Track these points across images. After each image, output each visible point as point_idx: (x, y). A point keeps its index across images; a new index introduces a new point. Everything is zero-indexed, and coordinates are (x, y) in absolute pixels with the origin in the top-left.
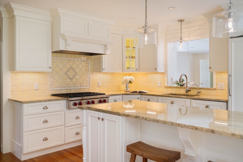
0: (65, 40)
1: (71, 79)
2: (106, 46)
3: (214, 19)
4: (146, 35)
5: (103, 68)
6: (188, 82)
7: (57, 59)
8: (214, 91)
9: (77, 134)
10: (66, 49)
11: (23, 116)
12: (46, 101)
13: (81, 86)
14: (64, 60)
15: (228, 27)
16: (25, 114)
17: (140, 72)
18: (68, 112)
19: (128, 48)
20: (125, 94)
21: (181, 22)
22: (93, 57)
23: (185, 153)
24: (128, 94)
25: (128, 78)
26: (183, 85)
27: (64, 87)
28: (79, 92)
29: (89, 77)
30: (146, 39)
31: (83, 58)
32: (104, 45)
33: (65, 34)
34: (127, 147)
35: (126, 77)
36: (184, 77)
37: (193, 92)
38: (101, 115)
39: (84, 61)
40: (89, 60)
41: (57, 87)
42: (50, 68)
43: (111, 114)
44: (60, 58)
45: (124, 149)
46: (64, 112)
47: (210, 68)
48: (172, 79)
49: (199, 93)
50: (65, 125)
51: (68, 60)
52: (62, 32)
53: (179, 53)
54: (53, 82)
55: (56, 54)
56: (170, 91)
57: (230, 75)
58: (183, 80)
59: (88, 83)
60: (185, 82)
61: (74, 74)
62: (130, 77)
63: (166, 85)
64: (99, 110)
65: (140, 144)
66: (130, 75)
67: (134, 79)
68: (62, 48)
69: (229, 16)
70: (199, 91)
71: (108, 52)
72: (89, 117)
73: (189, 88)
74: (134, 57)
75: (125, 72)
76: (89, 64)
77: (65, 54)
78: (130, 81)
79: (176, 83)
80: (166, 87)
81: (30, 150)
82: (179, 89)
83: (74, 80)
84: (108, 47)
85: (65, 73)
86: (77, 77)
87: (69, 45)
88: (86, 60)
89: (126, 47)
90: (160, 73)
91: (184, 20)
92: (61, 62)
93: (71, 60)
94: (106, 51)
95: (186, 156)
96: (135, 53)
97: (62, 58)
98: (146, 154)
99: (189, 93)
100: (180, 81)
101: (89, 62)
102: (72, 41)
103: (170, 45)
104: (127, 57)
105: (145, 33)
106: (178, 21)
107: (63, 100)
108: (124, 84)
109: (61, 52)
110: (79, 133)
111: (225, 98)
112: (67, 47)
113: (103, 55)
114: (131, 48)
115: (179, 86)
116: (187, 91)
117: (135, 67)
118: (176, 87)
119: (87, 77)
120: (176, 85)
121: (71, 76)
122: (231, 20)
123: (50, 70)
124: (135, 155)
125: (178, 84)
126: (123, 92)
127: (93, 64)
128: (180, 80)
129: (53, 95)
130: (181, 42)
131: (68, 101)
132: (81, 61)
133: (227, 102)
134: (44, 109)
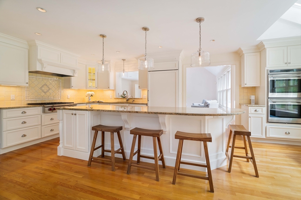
0: (41, 64)
1: (45, 93)
2: (74, 71)
3: (139, 60)
4: (103, 65)
5: (72, 86)
6: (128, 95)
7: (33, 78)
8: (141, 100)
9: (52, 131)
10: (42, 70)
11: (2, 119)
12: (24, 107)
13: (54, 98)
14: (39, 78)
15: (145, 65)
16: (4, 118)
17: (98, 90)
18: (43, 115)
19: (90, 74)
20: (88, 103)
21: (124, 60)
22: (63, 78)
23: (125, 127)
24: (90, 103)
25: (90, 93)
26: (125, 97)
27: (39, 98)
28: (52, 102)
29: (61, 92)
30: (103, 67)
31: (55, 78)
32: (73, 70)
33: (42, 60)
34: (92, 127)
35: (89, 92)
36: (125, 93)
37: (131, 101)
38: (74, 112)
39: (56, 80)
40: (60, 80)
41: (33, 98)
42: (27, 83)
43: (81, 110)
44: (35, 77)
45: (90, 128)
46: (40, 115)
47: (139, 87)
48: (118, 94)
49: (134, 101)
50: (41, 125)
51: (43, 79)
52: (39, 57)
53: (123, 79)
54: (29, 94)
55: (31, 73)
56: (117, 101)
57: (148, 91)
58: (125, 95)
59: (60, 96)
60: (126, 95)
61: (48, 89)
62: (92, 92)
63: (115, 97)
64: (73, 109)
65: (100, 126)
66: (91, 91)
67: (94, 93)
68: (39, 69)
69: (145, 60)
70: (134, 100)
71: (76, 75)
72: (65, 114)
73: (128, 98)
74: (95, 80)
75: (88, 89)
76: (61, 83)
77: (40, 75)
78: (91, 95)
79: (121, 96)
80: (115, 99)
81: (9, 145)
82: (123, 99)
83: (48, 94)
84: (76, 72)
85: (40, 88)
86: (50, 91)
87: (45, 68)
88: (58, 79)
89: (89, 73)
90: (111, 90)
91: (125, 60)
92: (36, 80)
93: (45, 79)
94: (74, 74)
95: (125, 128)
96: (95, 77)
97: (37, 77)
98: (103, 130)
99: (128, 101)
100: (123, 95)
101: (61, 81)
102: (48, 65)
103: (117, 73)
104: (89, 80)
105: (103, 64)
106: (122, 60)
107: (40, 106)
108: (87, 97)
109: (37, 72)
110: (53, 130)
111: (146, 103)
112: (43, 69)
113: (72, 77)
114: (92, 74)
115: (123, 98)
116: (127, 100)
117: (95, 86)
118: (121, 98)
119: (59, 91)
120: (121, 97)
121: (45, 91)
122: (146, 61)
123: (27, 85)
124: (98, 131)
125: (122, 97)
126: (87, 102)
127: (63, 82)
128: (123, 93)
129: (29, 104)
130: (124, 72)
131: (44, 107)
132: (54, 80)
133: (147, 104)
134: (22, 113)
